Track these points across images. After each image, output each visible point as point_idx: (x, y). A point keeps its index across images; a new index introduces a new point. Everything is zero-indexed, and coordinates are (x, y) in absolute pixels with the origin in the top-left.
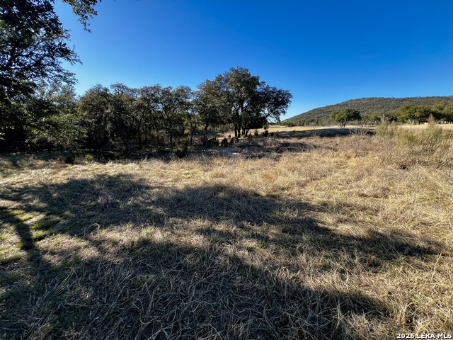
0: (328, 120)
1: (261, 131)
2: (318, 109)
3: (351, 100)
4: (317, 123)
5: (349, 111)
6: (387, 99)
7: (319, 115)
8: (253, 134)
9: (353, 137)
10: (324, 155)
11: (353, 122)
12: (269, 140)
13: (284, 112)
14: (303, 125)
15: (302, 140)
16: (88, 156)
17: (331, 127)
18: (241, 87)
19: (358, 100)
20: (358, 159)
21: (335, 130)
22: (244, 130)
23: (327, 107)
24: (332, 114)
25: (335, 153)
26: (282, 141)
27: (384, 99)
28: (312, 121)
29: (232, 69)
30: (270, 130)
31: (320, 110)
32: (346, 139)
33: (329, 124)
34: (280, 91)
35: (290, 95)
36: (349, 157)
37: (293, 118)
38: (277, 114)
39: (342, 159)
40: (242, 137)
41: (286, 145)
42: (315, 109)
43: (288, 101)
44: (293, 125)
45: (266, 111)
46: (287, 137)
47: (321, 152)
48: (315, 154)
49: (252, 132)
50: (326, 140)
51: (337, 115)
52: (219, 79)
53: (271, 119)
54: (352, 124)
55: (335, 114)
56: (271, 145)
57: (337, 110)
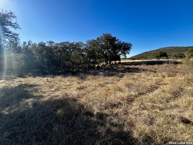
0: (151, 57)
1: (118, 62)
2: (146, 52)
3: (162, 48)
4: (146, 58)
5: (161, 53)
6: (180, 47)
7: (147, 55)
8: (114, 63)
9: (165, 65)
10: (148, 75)
11: (163, 58)
12: (120, 66)
13: (128, 53)
14: (139, 59)
15: (137, 66)
16: (29, 73)
17: (152, 60)
18: (108, 42)
19: (165, 48)
20: (170, 78)
21: (154, 61)
22: (110, 61)
23: (150, 51)
24: (153, 54)
25: (156, 74)
26: (126, 66)
27: (178, 47)
28: (143, 57)
29: (103, 34)
30: (122, 61)
31: (147, 53)
32: (161, 66)
33: (151, 59)
34: (126, 43)
35: (131, 45)
36: (164, 77)
37: (135, 56)
38: (125, 54)
39: (160, 78)
40: (108, 65)
41: (128, 68)
42: (145, 52)
43: (130, 48)
44: (134, 59)
45: (120, 53)
46: (129, 65)
47: (147, 73)
48: (143, 74)
49: (113, 62)
50: (150, 67)
51: (155, 55)
52: (98, 39)
53: (122, 57)
54: (163, 59)
55: (154, 54)
56: (120, 69)
57: (155, 52)
